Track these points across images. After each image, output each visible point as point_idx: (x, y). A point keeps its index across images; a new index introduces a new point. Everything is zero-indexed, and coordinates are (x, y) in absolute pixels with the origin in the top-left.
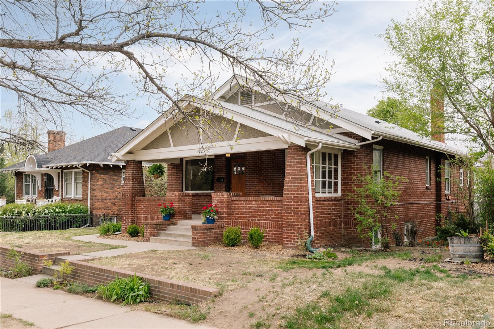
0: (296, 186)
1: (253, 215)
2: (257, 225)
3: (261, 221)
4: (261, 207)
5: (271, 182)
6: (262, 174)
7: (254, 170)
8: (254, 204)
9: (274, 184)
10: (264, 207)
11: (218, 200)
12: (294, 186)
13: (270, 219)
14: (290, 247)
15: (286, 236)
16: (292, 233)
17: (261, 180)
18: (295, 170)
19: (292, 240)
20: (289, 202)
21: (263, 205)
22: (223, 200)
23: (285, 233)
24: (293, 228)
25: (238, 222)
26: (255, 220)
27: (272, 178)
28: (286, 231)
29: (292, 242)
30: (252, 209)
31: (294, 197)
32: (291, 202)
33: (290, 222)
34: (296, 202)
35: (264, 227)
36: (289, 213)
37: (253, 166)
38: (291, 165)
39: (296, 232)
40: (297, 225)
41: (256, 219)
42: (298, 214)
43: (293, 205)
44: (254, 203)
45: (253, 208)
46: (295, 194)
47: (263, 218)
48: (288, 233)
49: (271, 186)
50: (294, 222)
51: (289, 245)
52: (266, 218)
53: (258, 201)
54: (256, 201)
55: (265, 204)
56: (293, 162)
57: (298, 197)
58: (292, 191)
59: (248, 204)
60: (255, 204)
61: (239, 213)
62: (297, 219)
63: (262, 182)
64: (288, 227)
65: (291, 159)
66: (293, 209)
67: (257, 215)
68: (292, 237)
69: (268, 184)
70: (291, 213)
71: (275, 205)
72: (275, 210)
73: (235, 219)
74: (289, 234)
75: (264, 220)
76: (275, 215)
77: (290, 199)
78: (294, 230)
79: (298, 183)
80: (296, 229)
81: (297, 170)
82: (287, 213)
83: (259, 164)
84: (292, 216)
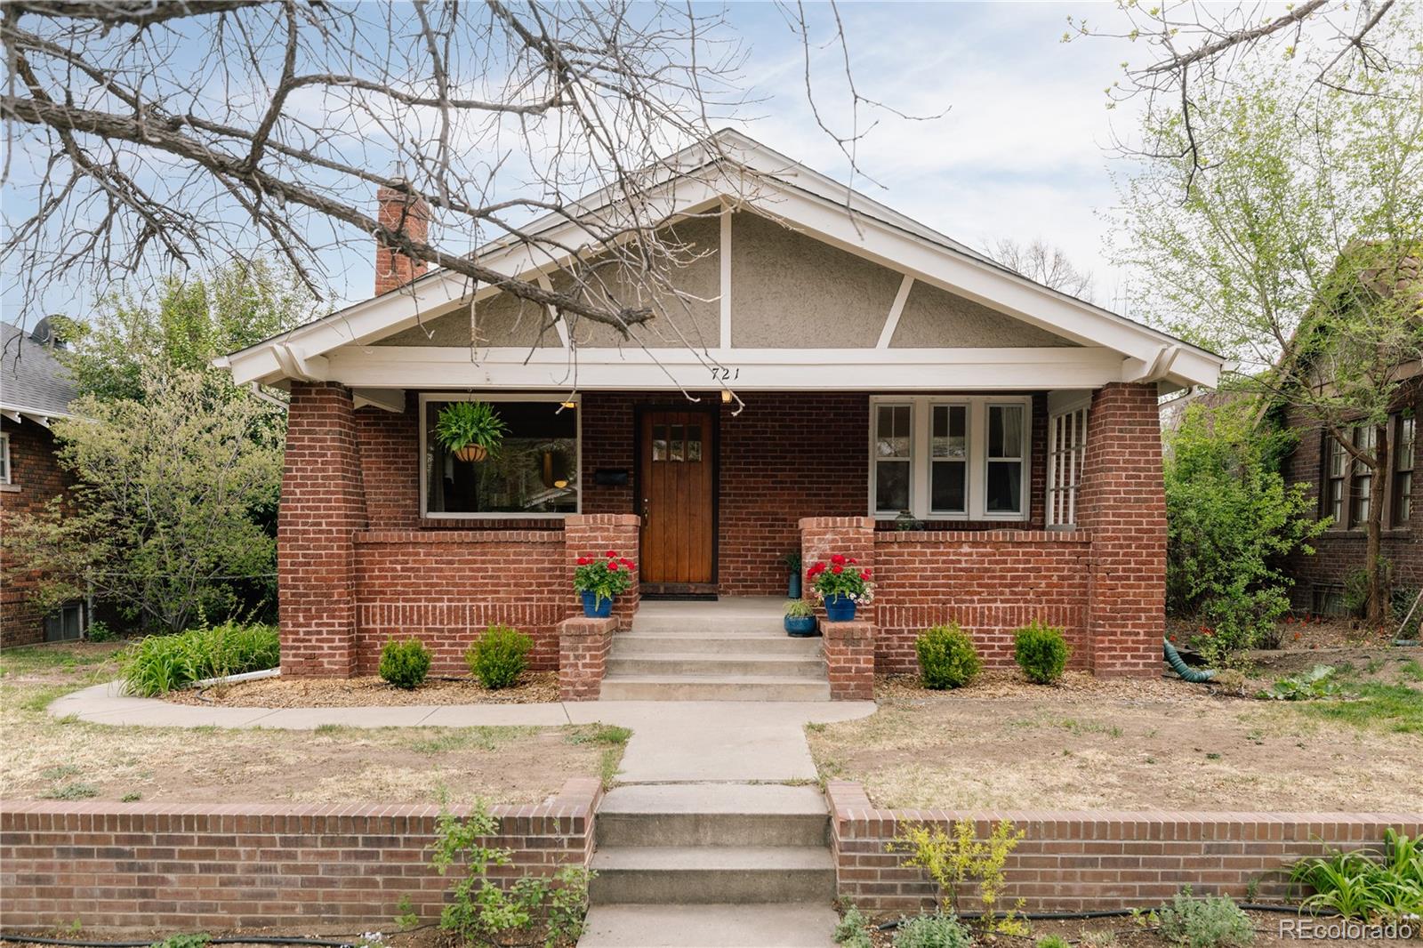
0: (1146, 500)
1: (964, 586)
2: (980, 619)
3: (993, 605)
4: (997, 562)
5: (822, 489)
6: (786, 464)
7: (753, 451)
8: (965, 555)
9: (833, 495)
10: (1005, 562)
11: (834, 540)
12: (1137, 500)
13: (1031, 596)
14: (1121, 674)
15: (1107, 645)
16: (1129, 634)
17: (781, 482)
18: (1140, 454)
19: (1129, 654)
20: (1121, 547)
21: (1002, 554)
22: (858, 540)
23: (1104, 634)
24: (1134, 618)
25: (899, 610)
26: (972, 601)
27: (824, 476)
28: (1107, 629)
29: (1129, 659)
30: (961, 570)
31: (1137, 531)
32: (1129, 546)
33: (1124, 602)
34: (1147, 546)
35: (1004, 622)
36: (1119, 578)
37: (752, 439)
38: (1123, 438)
39: (1141, 631)
40: (1145, 610)
41: (976, 598)
42: (1151, 578)
43: (1134, 554)
44: (966, 549)
45: (964, 565)
46: (1141, 523)
47: (1002, 593)
48: (1114, 634)
49: (820, 502)
50: (1138, 602)
51: (1118, 668)
52: (1013, 593)
53: (984, 545)
54: (975, 544)
55: (1009, 554)
56: (1131, 431)
57: (1152, 531)
58: (1130, 515)
59: (942, 554)
60: (971, 554)
61: (907, 582)
62: (1146, 595)
63: (788, 489)
64: (1115, 619)
65: (1123, 423)
66: (1133, 565)
67: (980, 585)
68: (1130, 644)
69: (807, 495)
70: (1128, 578)
71: (1049, 554)
72: (1048, 570)
73: (888, 601)
74: (1119, 637)
75: (1002, 601)
76: (1048, 585)
77: (1125, 538)
78: (1134, 626)
79: (1152, 492)
80: (1143, 621)
81: (1146, 454)
82: (1112, 579)
83: (776, 433)
84: (1131, 587)
